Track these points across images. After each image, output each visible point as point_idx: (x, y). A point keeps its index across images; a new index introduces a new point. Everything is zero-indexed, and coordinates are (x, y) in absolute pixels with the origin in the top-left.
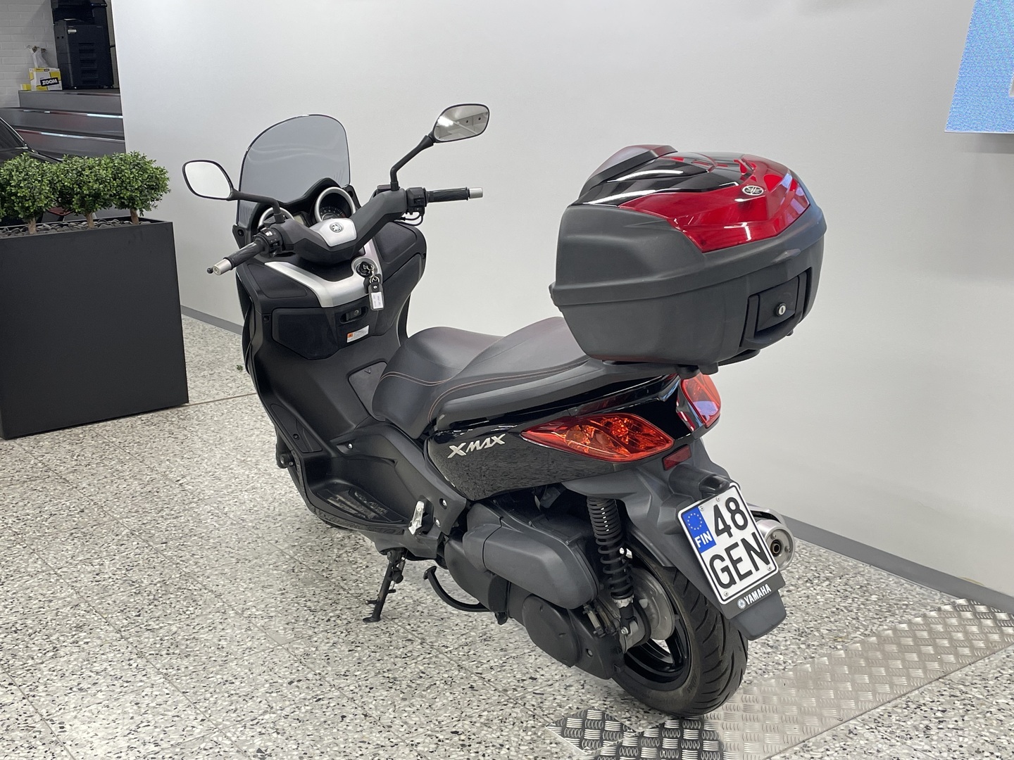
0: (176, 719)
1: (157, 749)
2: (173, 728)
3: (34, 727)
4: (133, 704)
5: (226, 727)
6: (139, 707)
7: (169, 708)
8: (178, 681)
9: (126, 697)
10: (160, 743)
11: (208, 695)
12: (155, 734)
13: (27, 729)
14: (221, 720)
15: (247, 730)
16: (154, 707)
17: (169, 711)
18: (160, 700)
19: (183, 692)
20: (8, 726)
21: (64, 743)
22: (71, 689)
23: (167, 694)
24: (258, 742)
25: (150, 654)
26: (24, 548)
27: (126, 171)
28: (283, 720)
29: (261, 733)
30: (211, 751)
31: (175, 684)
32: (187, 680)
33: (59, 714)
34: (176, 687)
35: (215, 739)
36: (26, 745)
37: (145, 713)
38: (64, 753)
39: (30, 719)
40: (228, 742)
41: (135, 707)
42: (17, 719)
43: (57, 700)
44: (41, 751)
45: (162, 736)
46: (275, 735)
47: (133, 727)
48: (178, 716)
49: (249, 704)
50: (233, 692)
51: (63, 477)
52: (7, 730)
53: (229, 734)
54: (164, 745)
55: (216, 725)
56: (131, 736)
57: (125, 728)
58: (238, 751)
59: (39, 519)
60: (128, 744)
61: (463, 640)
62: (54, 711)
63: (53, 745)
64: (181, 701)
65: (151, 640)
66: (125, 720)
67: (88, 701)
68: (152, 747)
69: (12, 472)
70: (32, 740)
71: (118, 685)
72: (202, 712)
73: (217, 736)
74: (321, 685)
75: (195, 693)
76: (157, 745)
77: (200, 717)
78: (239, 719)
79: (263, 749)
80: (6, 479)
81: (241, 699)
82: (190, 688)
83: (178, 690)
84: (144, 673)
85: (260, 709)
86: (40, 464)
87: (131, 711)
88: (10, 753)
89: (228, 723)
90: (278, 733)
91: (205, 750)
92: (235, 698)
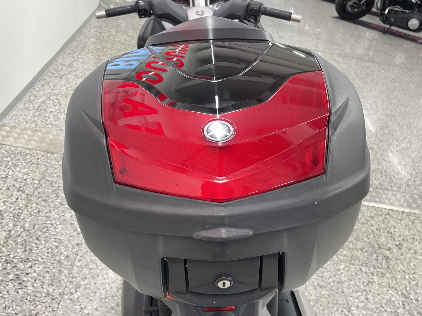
0: (350, 278)
1: (361, 267)
2: (352, 274)
4: (369, 300)
8: (344, 302)
9: (372, 307)
10: (359, 269)
11: (332, 283)
12: (361, 275)
16: (359, 291)
17: (353, 285)
18: (355, 295)
23: (351, 296)
32: (339, 300)
34: (346, 299)
37: (364, 290)
41: (368, 297)
45: (358, 273)
47: (370, 285)
50: (320, 279)
57: (374, 287)
64: (346, 287)
68: (363, 269)
75: (338, 289)
76: (361, 269)
77: (339, 273)
82: (339, 294)
83: (345, 295)
87: (370, 296)
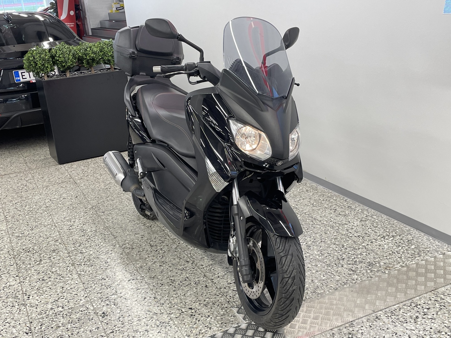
0: (76, 296)
1: (62, 310)
2: (73, 300)
3: (18, 297)
4: (61, 288)
5: (94, 301)
6: (63, 289)
7: (75, 290)
9: (60, 284)
11: (93, 285)
12: (64, 303)
13: (15, 298)
14: (93, 297)
15: (103, 302)
16: (69, 290)
17: (74, 292)
18: (72, 286)
19: (83, 283)
20: (8, 296)
21: (27, 305)
22: (39, 279)
23: (77, 284)
24: (104, 309)
25: (77, 264)
26: (47, 213)
27: (105, 48)
28: (119, 298)
29: (107, 305)
30: (84, 312)
31: (81, 279)
32: (87, 277)
33: (30, 291)
34: (81, 280)
35: (88, 306)
36: (11, 305)
37: (64, 292)
38: (25, 310)
39: (18, 293)
40: (92, 308)
42: (13, 293)
43: (32, 284)
44: (16, 308)
45: (67, 304)
46: (113, 306)
47: (57, 299)
48: (77, 294)
49: (108, 290)
50: (103, 284)
51: (76, 181)
52: (7, 298)
53: (94, 304)
54: (66, 308)
55: (90, 300)
56: (54, 303)
57: (53, 299)
58: (95, 313)
59: (58, 200)
60: (51, 307)
61: (211, 262)
62: (28, 290)
63: (22, 306)
64: (81, 287)
65: (80, 258)
66: (55, 295)
67: (44, 286)
68: (60, 309)
69: (57, 179)
70: (15, 303)
71: (58, 279)
72: (87, 293)
73: (89, 305)
74: (142, 282)
75: (88, 284)
76: (63, 308)
77: (86, 295)
78: (101, 297)
79: (105, 312)
80: (53, 182)
81: (105, 287)
82: (87, 281)
84: (71, 273)
85: (111, 293)
86: (69, 175)
87: (59, 291)
88: (4, 308)
89: (96, 299)
90: (115, 305)
91: (82, 311)
92: (103, 287)
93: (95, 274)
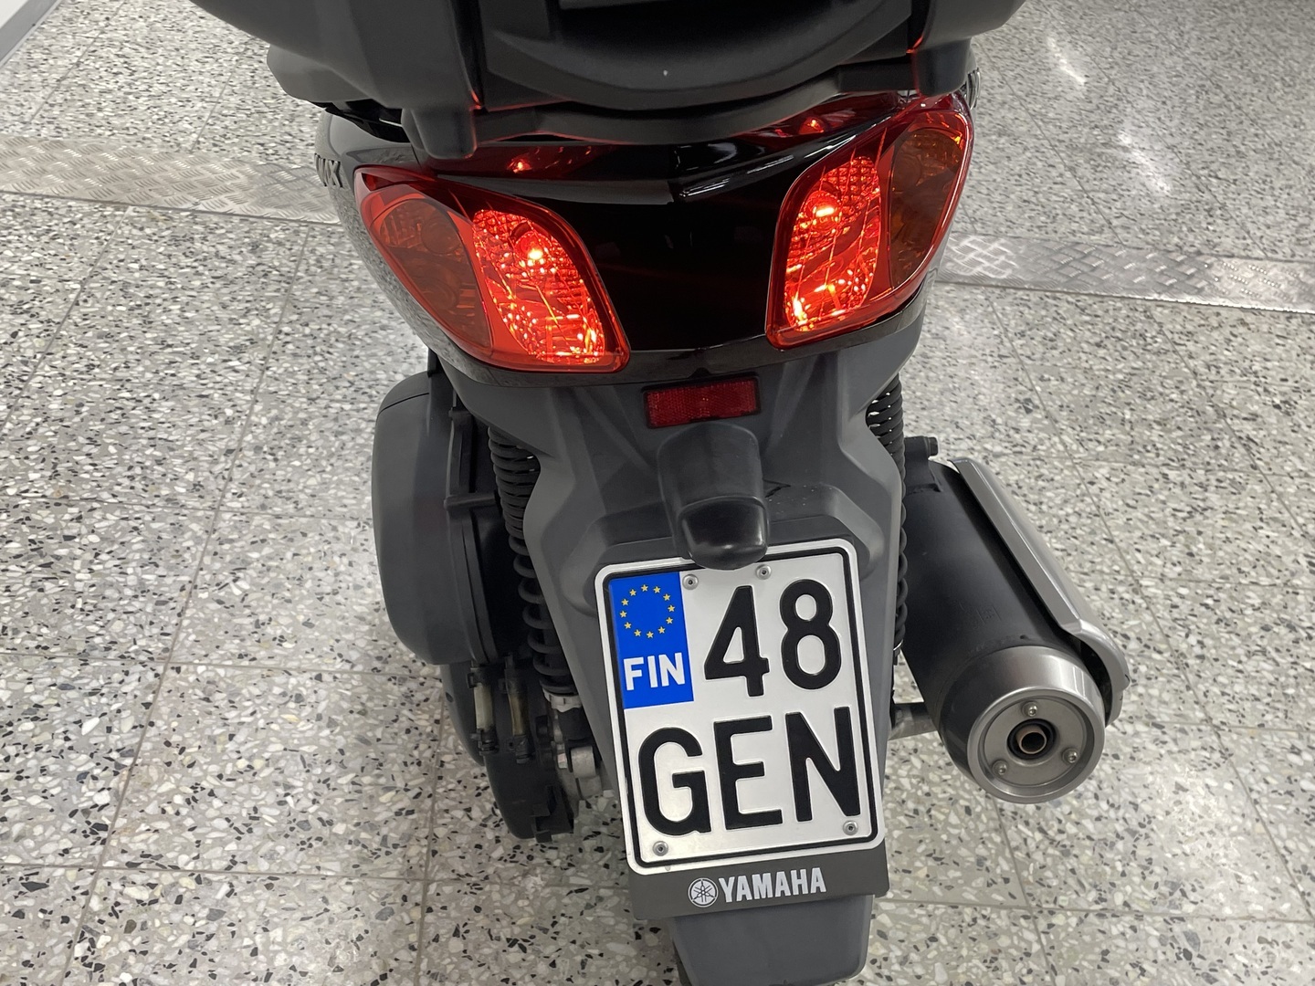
0: (1132, 503)
1: (1165, 470)
2: (1138, 490)
4: (1197, 558)
5: (1061, 459)
7: (1139, 524)
8: (1116, 568)
9: (1208, 577)
10: (1160, 477)
11: (1073, 519)
12: (1166, 493)
14: (1066, 472)
15: (1033, 443)
16: (1163, 536)
17: (1141, 520)
18: (1152, 546)
19: (1112, 542)
23: (1139, 551)
24: (1025, 422)
25: (1160, 652)
28: (978, 435)
29: (1017, 430)
30: (1091, 437)
31: (1122, 564)
32: (1101, 563)
34: (1122, 557)
35: (1081, 449)
37: (1179, 532)
40: (1065, 438)
41: (1194, 550)
45: (1156, 486)
46: (999, 421)
47: (1198, 517)
48: (1128, 505)
49: (1016, 477)
50: (1033, 508)
53: (1061, 447)
55: (1074, 467)
57: (1210, 521)
58: (1056, 422)
64: (1118, 527)
65: (1155, 692)
68: (1172, 475)
72: (1089, 495)
73: (1078, 452)
75: (1093, 532)
76: (1165, 476)
77: (1094, 489)
78: (1038, 462)
79: (1023, 411)
81: (1025, 490)
82: (1100, 545)
83: (1119, 549)
84: (1176, 613)
85: (1004, 464)
87: (1201, 546)
89: (1056, 463)
90: (994, 421)
91: (1099, 442)
92: (1032, 497)
93: (1071, 567)
